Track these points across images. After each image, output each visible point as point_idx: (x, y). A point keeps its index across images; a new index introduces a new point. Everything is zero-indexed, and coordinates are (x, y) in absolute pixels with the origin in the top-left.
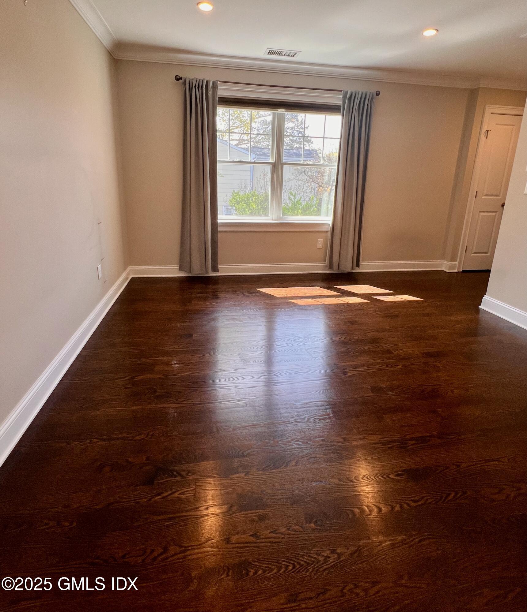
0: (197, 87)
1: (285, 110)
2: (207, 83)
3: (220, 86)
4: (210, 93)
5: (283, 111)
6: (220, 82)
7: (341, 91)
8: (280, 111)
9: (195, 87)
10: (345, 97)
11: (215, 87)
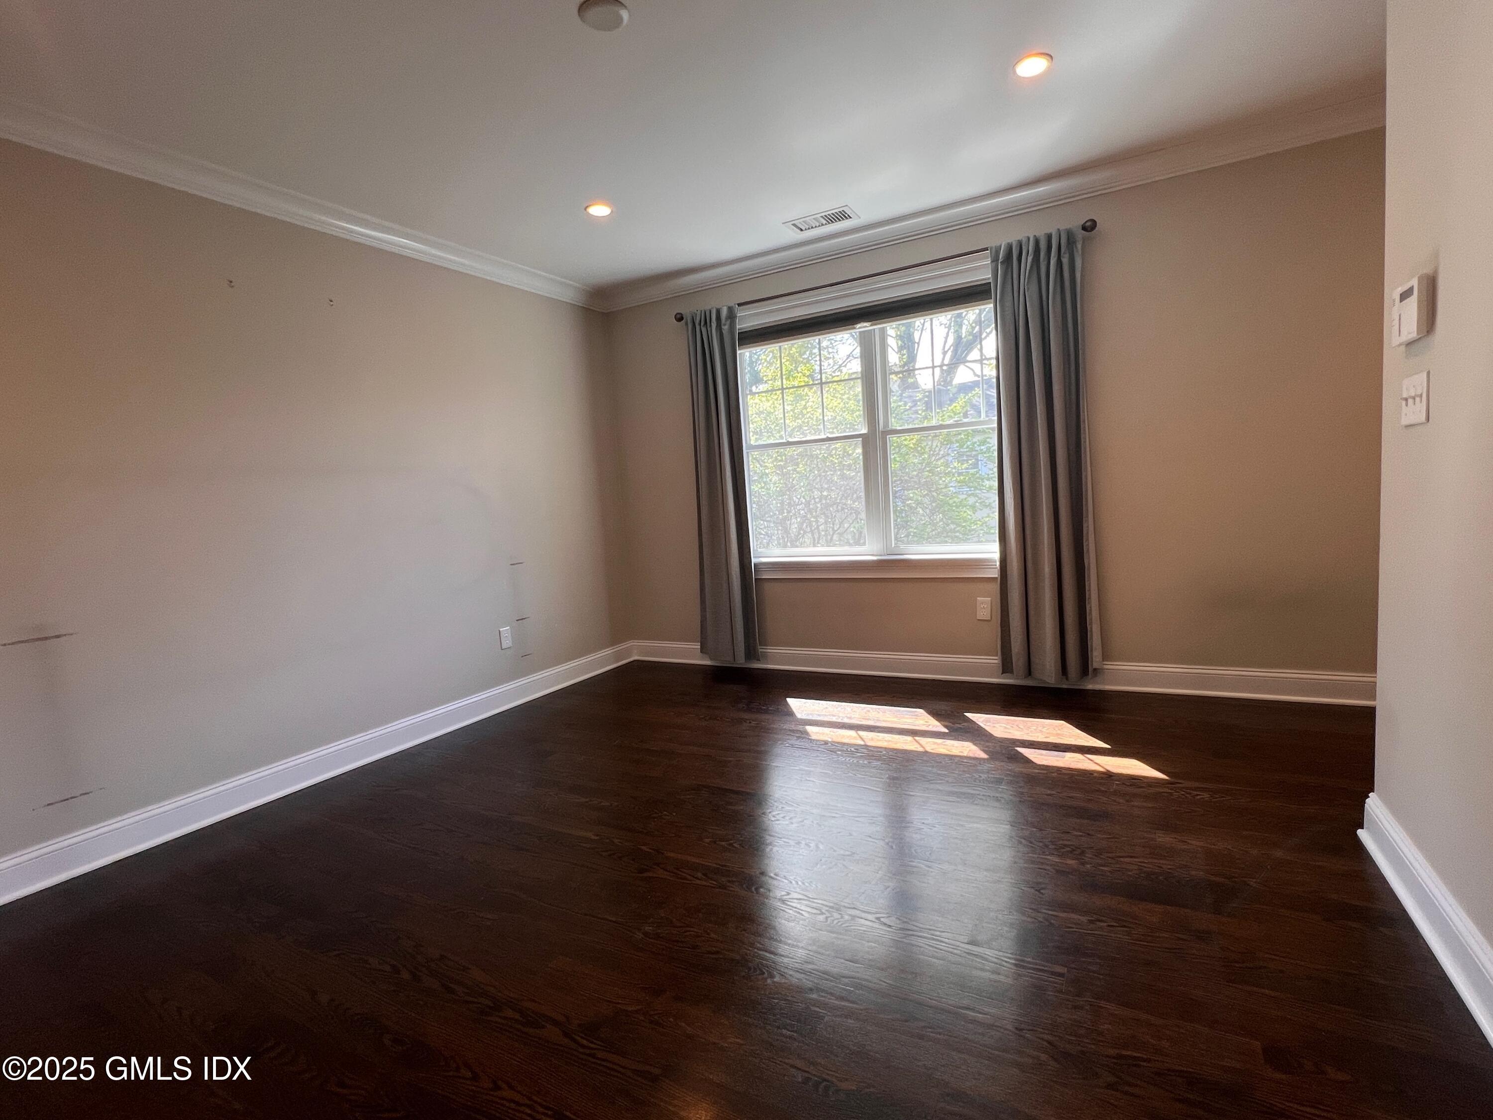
0: (702, 324)
1: (870, 323)
2: (718, 312)
3: (741, 313)
4: (725, 328)
5: (866, 327)
6: (739, 305)
7: (986, 249)
8: (860, 328)
9: (700, 324)
10: (995, 260)
11: (732, 316)
